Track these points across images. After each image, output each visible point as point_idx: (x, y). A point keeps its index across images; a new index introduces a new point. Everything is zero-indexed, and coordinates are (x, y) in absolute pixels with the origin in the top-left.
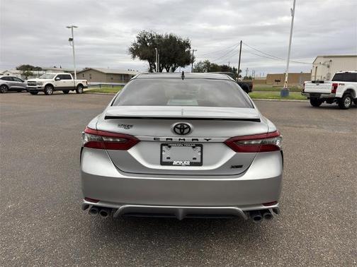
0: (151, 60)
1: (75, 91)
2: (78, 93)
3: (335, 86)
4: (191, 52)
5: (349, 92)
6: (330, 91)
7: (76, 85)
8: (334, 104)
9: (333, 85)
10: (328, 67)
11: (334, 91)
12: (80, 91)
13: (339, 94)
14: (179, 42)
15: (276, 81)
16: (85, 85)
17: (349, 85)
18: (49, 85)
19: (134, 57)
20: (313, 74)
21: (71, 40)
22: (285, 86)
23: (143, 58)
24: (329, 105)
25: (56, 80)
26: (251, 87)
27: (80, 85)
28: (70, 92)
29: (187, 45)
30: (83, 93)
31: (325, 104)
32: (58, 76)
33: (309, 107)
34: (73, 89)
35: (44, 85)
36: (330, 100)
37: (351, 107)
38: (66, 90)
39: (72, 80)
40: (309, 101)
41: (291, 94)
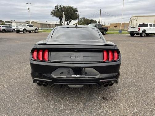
0: (61, 17)
1: (34, 32)
2: (35, 32)
3: (139, 29)
4: (78, 14)
5: (144, 31)
6: (137, 30)
7: (35, 29)
8: (139, 35)
9: (139, 28)
10: (137, 20)
11: (139, 31)
12: (36, 32)
13: (141, 31)
14: (73, 9)
15: (115, 27)
16: (38, 29)
17: (144, 28)
18: (25, 29)
19: (53, 16)
20: (130, 24)
21: (29, 9)
22: (121, 29)
23: (57, 17)
24: (137, 36)
25: (27, 27)
26: (108, 29)
27: (36, 29)
28: (32, 32)
29: (76, 10)
30: (37, 32)
31: (135, 35)
32: (28, 25)
33: (130, 37)
34: (33, 31)
35: (23, 29)
36: (137, 34)
37: (145, 36)
38: (30, 31)
39: (33, 27)
40: (130, 35)
41: (123, 32)
